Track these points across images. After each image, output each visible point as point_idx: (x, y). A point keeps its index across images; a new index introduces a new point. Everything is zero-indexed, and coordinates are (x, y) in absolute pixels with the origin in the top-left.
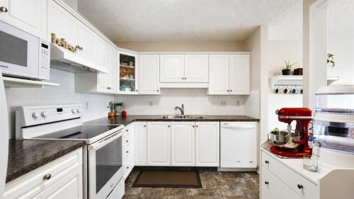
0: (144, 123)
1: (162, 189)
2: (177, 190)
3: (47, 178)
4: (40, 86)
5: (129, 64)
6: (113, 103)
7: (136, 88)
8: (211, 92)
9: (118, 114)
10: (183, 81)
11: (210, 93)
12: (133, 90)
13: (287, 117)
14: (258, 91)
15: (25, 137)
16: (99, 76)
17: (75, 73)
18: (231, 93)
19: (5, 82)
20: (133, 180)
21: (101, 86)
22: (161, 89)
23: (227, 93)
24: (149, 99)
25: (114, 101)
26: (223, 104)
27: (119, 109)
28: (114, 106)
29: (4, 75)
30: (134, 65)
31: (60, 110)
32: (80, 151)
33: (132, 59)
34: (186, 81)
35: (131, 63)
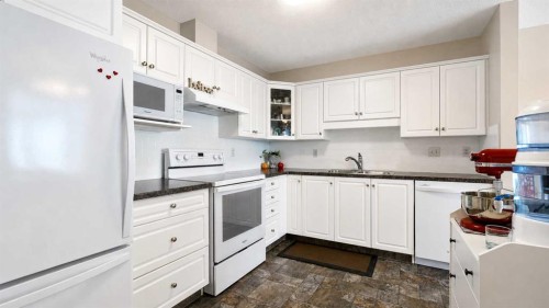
0: (298, 177)
1: (313, 266)
2: (331, 271)
3: (173, 206)
4: (179, 128)
5: (283, 101)
6: (267, 152)
7: (293, 131)
8: (404, 133)
9: (273, 166)
10: (357, 117)
11: (402, 135)
12: (289, 134)
13: (491, 165)
14: (496, 126)
15: (170, 177)
16: (241, 117)
17: (219, 116)
18: (443, 134)
19: (135, 123)
20: (281, 249)
21: (245, 129)
22: (326, 131)
23: (437, 134)
24: (313, 146)
25: (269, 149)
26: (435, 153)
27: (275, 160)
28: (268, 156)
29: (135, 117)
30: (290, 101)
31: (201, 155)
32: (206, 191)
33: (287, 94)
34: (361, 117)
35: (286, 99)
